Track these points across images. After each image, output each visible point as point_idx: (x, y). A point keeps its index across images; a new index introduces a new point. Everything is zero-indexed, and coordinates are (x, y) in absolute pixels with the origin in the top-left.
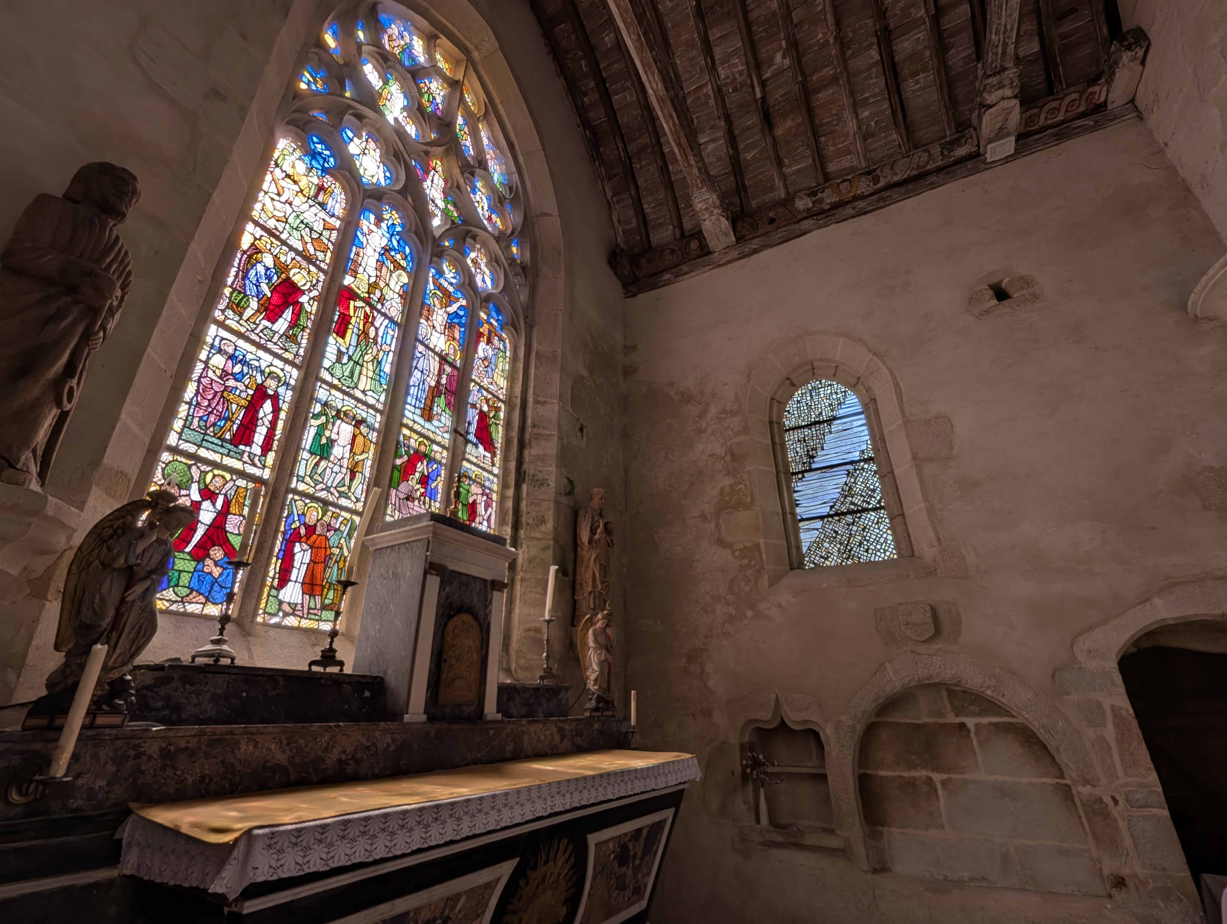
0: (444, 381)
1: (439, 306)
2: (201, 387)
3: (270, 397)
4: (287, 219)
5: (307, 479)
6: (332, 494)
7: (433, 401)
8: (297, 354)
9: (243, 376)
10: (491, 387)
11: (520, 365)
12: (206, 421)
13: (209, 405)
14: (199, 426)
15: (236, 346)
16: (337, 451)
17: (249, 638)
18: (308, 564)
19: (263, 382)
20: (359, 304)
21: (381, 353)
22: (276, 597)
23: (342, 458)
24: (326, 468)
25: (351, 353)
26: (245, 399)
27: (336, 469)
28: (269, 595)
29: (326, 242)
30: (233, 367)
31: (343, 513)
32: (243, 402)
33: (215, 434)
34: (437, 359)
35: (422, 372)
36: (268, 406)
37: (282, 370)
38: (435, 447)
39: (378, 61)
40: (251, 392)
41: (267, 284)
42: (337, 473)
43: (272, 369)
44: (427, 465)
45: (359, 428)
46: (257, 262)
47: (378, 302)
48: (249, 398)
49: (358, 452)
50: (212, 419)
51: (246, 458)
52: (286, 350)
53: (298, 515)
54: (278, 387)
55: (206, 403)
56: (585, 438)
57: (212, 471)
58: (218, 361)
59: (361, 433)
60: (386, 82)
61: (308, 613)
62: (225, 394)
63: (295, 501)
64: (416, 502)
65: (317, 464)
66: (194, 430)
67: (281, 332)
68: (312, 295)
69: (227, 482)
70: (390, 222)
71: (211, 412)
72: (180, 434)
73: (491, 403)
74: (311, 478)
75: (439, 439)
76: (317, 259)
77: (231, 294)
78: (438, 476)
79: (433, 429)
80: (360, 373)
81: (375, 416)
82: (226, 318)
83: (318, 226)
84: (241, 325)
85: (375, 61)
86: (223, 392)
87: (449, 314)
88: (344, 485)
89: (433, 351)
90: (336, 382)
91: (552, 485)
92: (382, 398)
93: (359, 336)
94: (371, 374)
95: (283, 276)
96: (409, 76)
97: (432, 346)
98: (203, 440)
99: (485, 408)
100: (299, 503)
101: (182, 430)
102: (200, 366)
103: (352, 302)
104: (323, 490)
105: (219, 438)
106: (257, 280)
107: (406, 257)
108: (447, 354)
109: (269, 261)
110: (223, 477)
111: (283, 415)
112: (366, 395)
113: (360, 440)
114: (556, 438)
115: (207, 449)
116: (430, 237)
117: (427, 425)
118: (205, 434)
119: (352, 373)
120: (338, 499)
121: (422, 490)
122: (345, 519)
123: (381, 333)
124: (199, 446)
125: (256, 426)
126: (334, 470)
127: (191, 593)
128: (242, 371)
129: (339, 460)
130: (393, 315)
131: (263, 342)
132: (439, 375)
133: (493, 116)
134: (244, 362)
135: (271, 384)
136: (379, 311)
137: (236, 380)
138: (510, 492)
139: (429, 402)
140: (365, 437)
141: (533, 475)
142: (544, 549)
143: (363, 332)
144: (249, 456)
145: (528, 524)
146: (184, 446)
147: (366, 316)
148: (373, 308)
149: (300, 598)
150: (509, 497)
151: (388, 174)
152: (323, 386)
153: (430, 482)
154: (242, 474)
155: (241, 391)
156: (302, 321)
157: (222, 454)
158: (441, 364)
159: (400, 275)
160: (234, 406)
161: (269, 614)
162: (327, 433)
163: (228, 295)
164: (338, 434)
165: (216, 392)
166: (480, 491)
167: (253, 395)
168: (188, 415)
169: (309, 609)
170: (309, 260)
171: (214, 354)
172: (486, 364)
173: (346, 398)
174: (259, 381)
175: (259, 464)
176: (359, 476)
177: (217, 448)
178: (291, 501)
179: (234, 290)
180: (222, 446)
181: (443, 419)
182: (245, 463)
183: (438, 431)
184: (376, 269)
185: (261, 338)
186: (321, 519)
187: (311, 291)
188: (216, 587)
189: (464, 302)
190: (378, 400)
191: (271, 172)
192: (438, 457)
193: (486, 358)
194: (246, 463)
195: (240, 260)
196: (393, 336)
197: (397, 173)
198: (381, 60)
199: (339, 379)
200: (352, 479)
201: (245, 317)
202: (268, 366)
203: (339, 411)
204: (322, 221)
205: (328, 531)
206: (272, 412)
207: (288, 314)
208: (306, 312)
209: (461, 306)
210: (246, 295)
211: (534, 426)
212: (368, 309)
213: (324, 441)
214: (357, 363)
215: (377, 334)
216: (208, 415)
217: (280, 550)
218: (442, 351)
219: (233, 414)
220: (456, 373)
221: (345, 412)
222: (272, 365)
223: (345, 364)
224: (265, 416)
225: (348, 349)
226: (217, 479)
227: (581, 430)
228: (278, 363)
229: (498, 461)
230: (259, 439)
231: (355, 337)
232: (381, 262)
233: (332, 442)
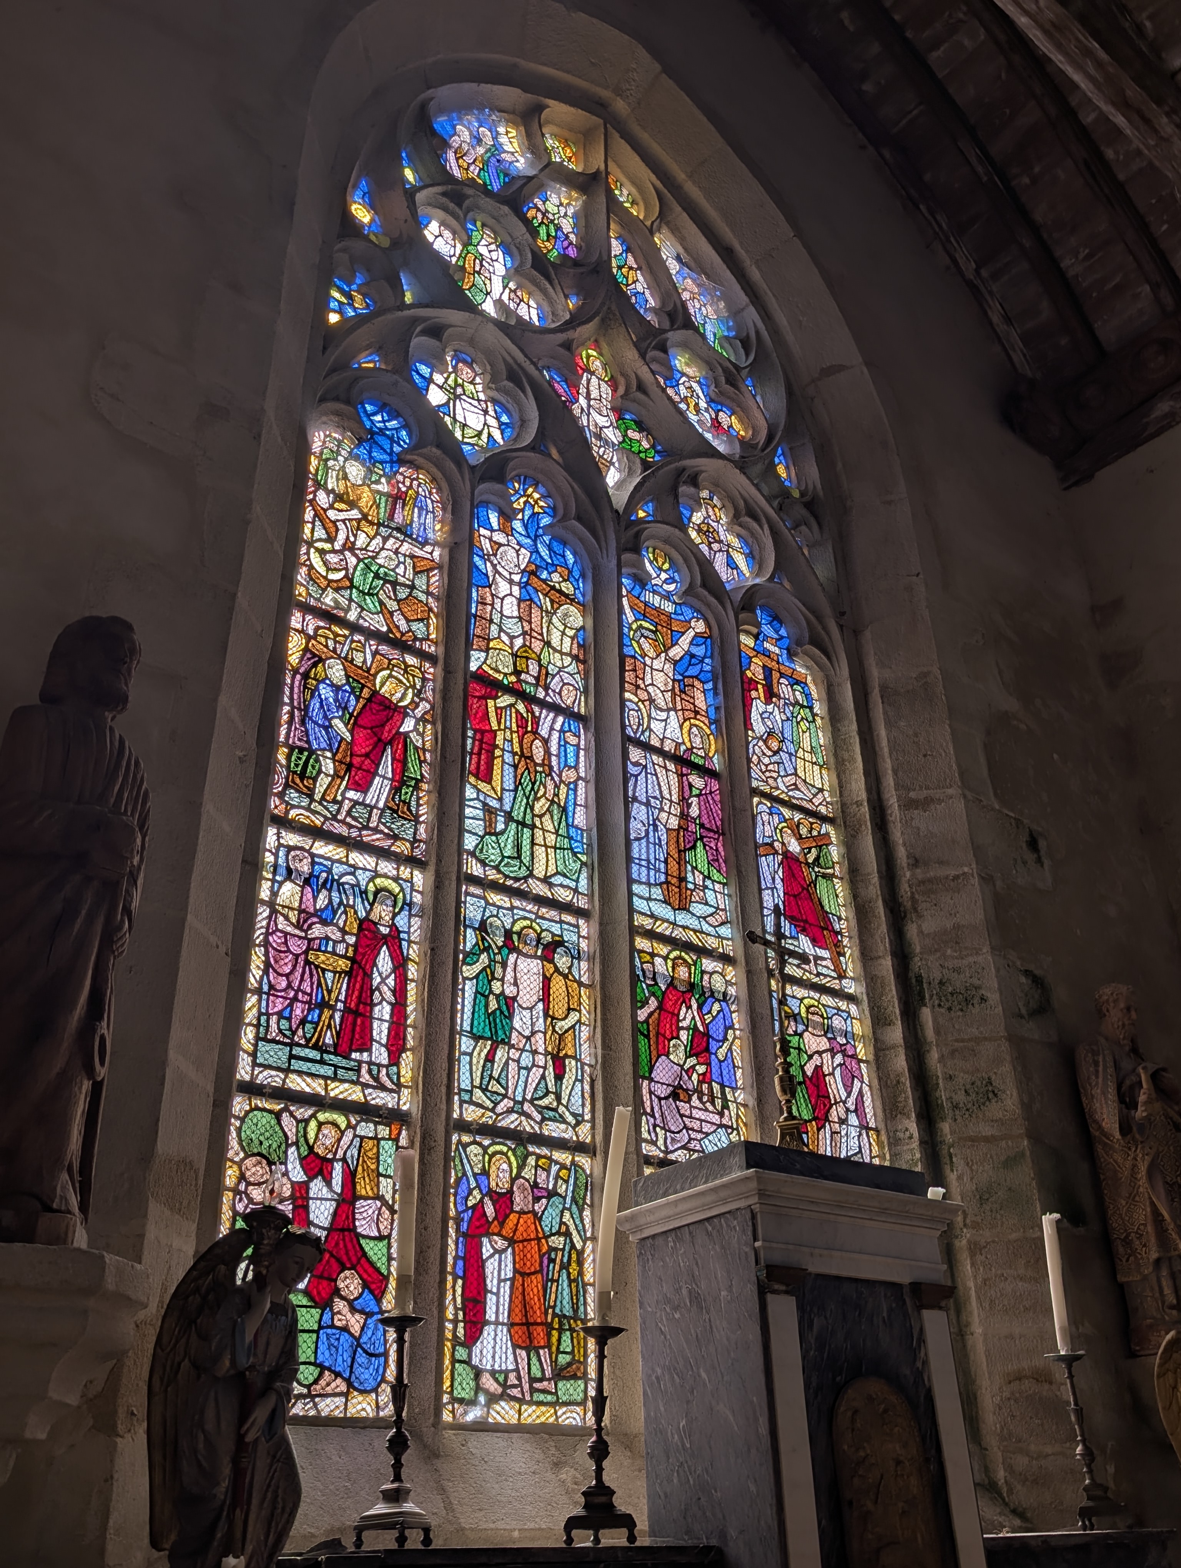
0: (694, 811)
1: (652, 654)
2: (272, 952)
3: (385, 939)
4: (351, 581)
5: (478, 1093)
6: (528, 1116)
7: (681, 862)
8: (415, 840)
9: (334, 912)
10: (797, 794)
11: (851, 728)
12: (289, 1019)
13: (289, 986)
14: (280, 1031)
15: (313, 856)
16: (521, 1021)
17: (438, 1463)
18: (513, 1280)
19: (368, 913)
20: (505, 700)
21: (563, 789)
22: (468, 1362)
23: (533, 1033)
24: (506, 1064)
25: (507, 808)
26: (344, 957)
27: (526, 1060)
28: (454, 1361)
29: (423, 597)
30: (315, 898)
31: (557, 1155)
32: (343, 964)
33: (308, 1040)
34: (671, 766)
35: (647, 804)
36: (384, 961)
37: (396, 879)
38: (708, 964)
39: (445, 209)
40: (352, 940)
41: (341, 718)
42: (528, 1069)
43: (378, 881)
44: (700, 1008)
45: (551, 961)
46: (319, 682)
47: (537, 685)
48: (350, 953)
49: (560, 1013)
50: (298, 1011)
51: (365, 1077)
52: (396, 837)
53: (475, 1175)
54: (395, 915)
55: (284, 984)
56: (1047, 862)
57: (314, 1116)
58: (289, 892)
59: (557, 970)
60: (467, 243)
61: (533, 1390)
62: (311, 958)
63: (465, 1146)
64: (695, 1101)
65: (490, 1058)
66: (273, 1041)
67: (381, 805)
68: (419, 712)
69: (343, 1133)
70: (528, 513)
71: (295, 999)
72: (254, 1055)
73: (804, 831)
74: (484, 1090)
75: (712, 943)
76: (416, 639)
77: (289, 757)
78: (727, 1029)
79: (693, 923)
80: (533, 844)
81: (577, 926)
82: (290, 806)
83: (405, 573)
84: (314, 812)
85: (441, 213)
86: (306, 952)
87: (675, 663)
88: (548, 1093)
89: (660, 752)
90: (492, 875)
91: (994, 997)
92: (583, 883)
93: (515, 767)
94: (551, 839)
95: (366, 693)
96: (506, 209)
97: (655, 742)
98: (291, 1057)
99: (794, 847)
100: (473, 1149)
101: (256, 1046)
102: (263, 912)
103: (491, 703)
104: (510, 1111)
105: (315, 1047)
106: (325, 717)
107: (570, 572)
108: (690, 750)
109: (336, 672)
110: (335, 1124)
111: (412, 971)
112: (551, 885)
113: (558, 985)
114: (976, 881)
115: (300, 1073)
116: (608, 515)
117: (682, 918)
118: (292, 1045)
119: (518, 847)
120: (540, 1124)
121: (701, 1069)
122: (563, 1167)
123: (554, 749)
124: (287, 1071)
125: (372, 1005)
126: (523, 1063)
127: (321, 1375)
128: (330, 901)
129: (528, 1038)
130: (569, 702)
131: (354, 833)
132: (684, 801)
133: (678, 209)
134: (332, 883)
135: (382, 912)
136: (542, 704)
137: (324, 923)
138: (896, 1034)
139: (673, 866)
140: (566, 977)
141: (941, 983)
142: (1010, 1163)
143: (522, 755)
144: (370, 1072)
145: (956, 1107)
146: (264, 1077)
147: (522, 722)
148: (530, 699)
149: (511, 1357)
150: (894, 1047)
151: (505, 419)
152: (472, 889)
153: (713, 1045)
154: (365, 1111)
155: (335, 942)
156: (413, 770)
157: (325, 1078)
158: (681, 776)
159: (566, 615)
160: (329, 975)
161: (461, 1401)
162: (496, 987)
163: (284, 762)
164: (516, 984)
165: (297, 956)
166: (824, 1044)
167: (356, 946)
168: (260, 1014)
169: (532, 1380)
170: (402, 645)
171: (281, 884)
172: (775, 745)
173: (517, 903)
174: (362, 914)
175: (389, 1085)
176: (571, 1064)
177: (315, 1068)
178: (457, 1149)
179: (292, 748)
180: (322, 1062)
181: (710, 896)
182: (365, 1086)
183: (706, 927)
184: (520, 618)
185: (350, 826)
186: (519, 1176)
187: (417, 706)
188: (361, 1358)
189: (700, 626)
190: (576, 891)
191: (310, 501)
192: (718, 983)
193: (770, 734)
194: (367, 1086)
195: (292, 689)
196: (578, 746)
197: (521, 410)
198: (452, 205)
199: (497, 868)
200: (559, 1077)
201: (317, 797)
202: (372, 879)
203: (508, 934)
204: (408, 560)
205: (537, 1199)
206: (395, 970)
207: (386, 767)
208: (416, 748)
209: (697, 635)
210: (312, 752)
211: (915, 862)
212: (521, 707)
213: (493, 1005)
214: (522, 824)
215: (547, 752)
216: (291, 1005)
217: (456, 1258)
218: (678, 745)
219: (330, 992)
220: (715, 785)
221: (519, 934)
222: (376, 875)
223: (502, 832)
224: (383, 981)
225: (500, 799)
226: (325, 1131)
227: (1033, 844)
228: (386, 867)
229: (850, 963)
230: (381, 1031)
231: (509, 771)
232: (526, 601)
233: (509, 1002)
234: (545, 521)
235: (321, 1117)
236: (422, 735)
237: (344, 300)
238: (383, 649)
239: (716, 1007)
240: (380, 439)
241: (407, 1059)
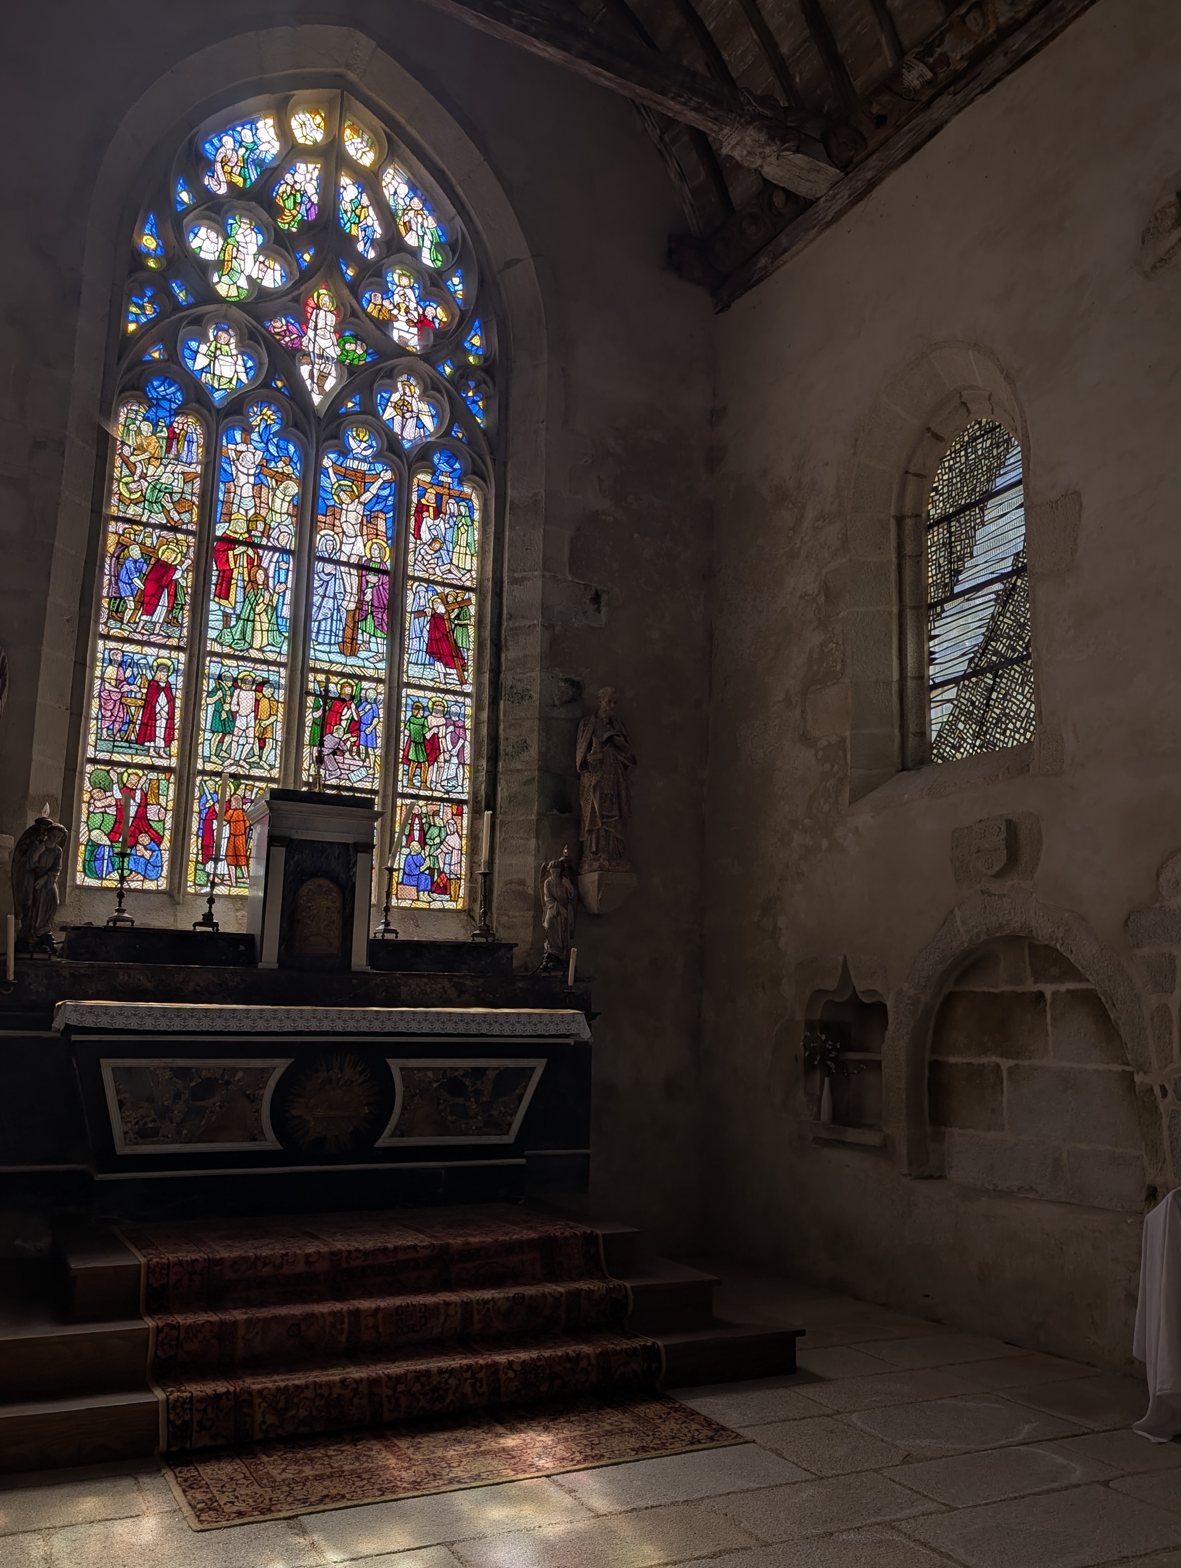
0: (368, 597)
1: (348, 501)
2: (103, 700)
3: (163, 689)
4: (144, 497)
5: (214, 758)
6: (242, 767)
7: (355, 629)
8: (181, 637)
9: (135, 678)
10: (450, 576)
12: (113, 730)
13: (112, 715)
14: (108, 735)
15: (123, 652)
16: (240, 723)
17: (178, 907)
18: (229, 838)
19: (153, 677)
20: (240, 550)
21: (276, 596)
22: (204, 870)
23: (247, 728)
24: (231, 743)
25: (238, 612)
26: (141, 699)
27: (242, 741)
28: (196, 869)
29: (189, 497)
30: (125, 673)
31: (257, 784)
32: (140, 702)
33: (122, 739)
34: (354, 572)
35: (335, 598)
36: (162, 699)
37: (169, 658)
38: (365, 684)
40: (144, 691)
41: (138, 577)
42: (244, 745)
43: (159, 661)
44: (357, 708)
45: (261, 692)
46: (125, 560)
47: (261, 537)
48: (144, 697)
49: (264, 717)
50: (117, 726)
51: (152, 753)
52: (169, 637)
53: (210, 794)
55: (110, 714)
56: (604, 610)
57: (126, 771)
58: (111, 671)
59: (264, 696)
61: (237, 882)
62: (123, 700)
63: (205, 782)
64: (347, 755)
65: (221, 741)
66: (105, 740)
67: (161, 621)
68: (184, 566)
69: (141, 778)
70: (263, 426)
71: (114, 721)
72: (95, 746)
73: (450, 599)
74: (217, 756)
75: (371, 672)
76: (184, 523)
77: (109, 604)
78: (374, 717)
79: (360, 663)
80: (253, 630)
81: (279, 672)
82: (110, 629)
83: (178, 485)
84: (123, 630)
86: (120, 699)
87: (365, 504)
88: (254, 755)
89: (347, 564)
90: (227, 650)
91: (536, 696)
92: (285, 648)
93: (245, 588)
94: (266, 626)
95: (153, 561)
96: (254, 204)
97: (344, 558)
98: (114, 746)
99: (441, 609)
100: (210, 783)
101: (96, 743)
102: (98, 682)
103: (230, 553)
104: (231, 765)
105: (126, 741)
106: (129, 578)
108: (370, 560)
109: (135, 552)
110: (137, 774)
111: (178, 703)
113: (264, 704)
114: (539, 629)
115: (118, 753)
116: (313, 421)
117: (351, 661)
118: (115, 741)
119: (243, 633)
120: (249, 770)
121: (353, 739)
122: (260, 789)
123: (271, 574)
124: (112, 753)
125: (156, 720)
126: (241, 742)
127: (131, 873)
128: (133, 673)
129: (244, 731)
130: (283, 544)
131: (145, 638)
132: (361, 592)
134: (134, 664)
135: (161, 676)
137: (130, 684)
138: (485, 715)
139: (349, 632)
140: (269, 699)
141: (511, 688)
142: (528, 783)
143: (250, 581)
144: (155, 751)
145: (507, 754)
146: (101, 756)
147: (250, 560)
148: (257, 546)
149: (226, 869)
150: (484, 722)
151: (250, 364)
152: (214, 659)
153: (363, 727)
154: (153, 768)
155: (136, 693)
156: (180, 599)
157: (132, 755)
158: (360, 577)
159: (286, 488)
160: (133, 709)
161: (200, 885)
162: (226, 707)
163: (107, 606)
164: (238, 704)
165: (115, 701)
166: (442, 721)
167: (147, 694)
168: (98, 728)
169: (237, 878)
170: (175, 529)
171: (106, 667)
172: (437, 546)
173: (241, 663)
174: (150, 677)
175: (164, 756)
176: (269, 743)
177: (126, 751)
178: (201, 783)
179: (111, 599)
180: (130, 747)
181: (373, 647)
182: (152, 757)
183: (367, 664)
184: (254, 497)
185: (143, 634)
186: (235, 793)
187: (184, 562)
188: (150, 867)
189: (388, 475)
190: (280, 653)
191: (119, 454)
192: (371, 694)
193: (434, 539)
194: (154, 757)
195: (110, 566)
196: (288, 570)
197: (260, 357)
199: (230, 646)
200: (262, 748)
201: (125, 622)
202: (155, 660)
203: (235, 680)
204: (180, 476)
205: (244, 804)
206: (168, 703)
207: (164, 600)
208: (182, 587)
210: (121, 598)
211: (511, 617)
212: (250, 552)
213: (224, 716)
214: (248, 620)
215: (267, 576)
216: (113, 723)
217: (199, 829)
218: (361, 557)
219: (133, 716)
220: (386, 579)
221: (242, 679)
222: (158, 657)
223: (234, 626)
224: (162, 708)
225: (234, 608)
226: (132, 777)
227: (596, 599)
228: (164, 653)
229: (469, 675)
230: (160, 732)
231: (240, 592)
232: (258, 485)
233: (233, 715)
234: (276, 428)
235: (130, 771)
236: (186, 579)
237: (139, 312)
238: (164, 533)
239: (369, 707)
240: (162, 403)
241: (175, 744)
